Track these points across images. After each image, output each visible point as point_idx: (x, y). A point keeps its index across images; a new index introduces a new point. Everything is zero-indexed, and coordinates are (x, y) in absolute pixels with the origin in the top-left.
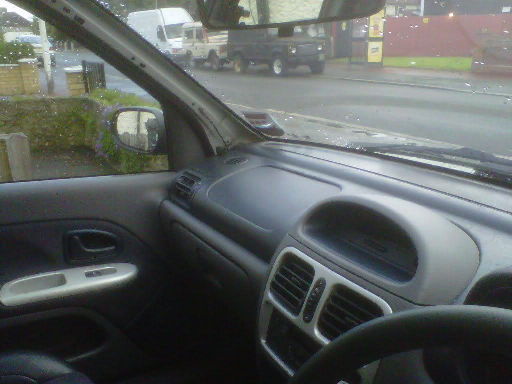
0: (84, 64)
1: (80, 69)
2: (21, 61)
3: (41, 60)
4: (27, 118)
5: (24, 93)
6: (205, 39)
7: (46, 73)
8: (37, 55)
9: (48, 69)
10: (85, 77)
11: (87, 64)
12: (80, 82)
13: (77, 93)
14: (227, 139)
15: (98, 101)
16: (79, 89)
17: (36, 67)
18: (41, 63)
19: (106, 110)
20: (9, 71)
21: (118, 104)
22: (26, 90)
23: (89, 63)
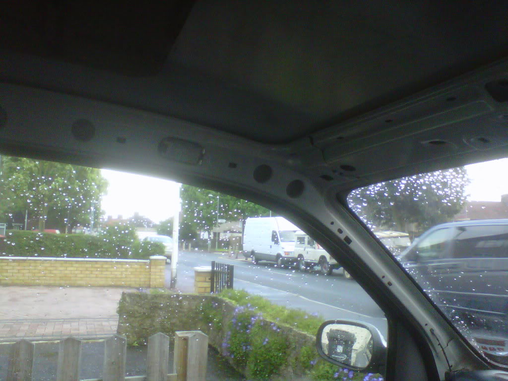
0: (213, 264)
1: (208, 268)
2: (152, 257)
3: (169, 257)
4: (159, 311)
5: (149, 287)
6: (315, 246)
7: (171, 270)
8: (166, 253)
9: (174, 265)
10: (213, 276)
11: (217, 264)
12: (207, 280)
13: (203, 290)
14: (452, 363)
15: (227, 300)
16: (205, 287)
17: (164, 263)
18: (168, 261)
19: (237, 310)
20: (141, 265)
21: (249, 305)
22: (151, 283)
23: (219, 264)
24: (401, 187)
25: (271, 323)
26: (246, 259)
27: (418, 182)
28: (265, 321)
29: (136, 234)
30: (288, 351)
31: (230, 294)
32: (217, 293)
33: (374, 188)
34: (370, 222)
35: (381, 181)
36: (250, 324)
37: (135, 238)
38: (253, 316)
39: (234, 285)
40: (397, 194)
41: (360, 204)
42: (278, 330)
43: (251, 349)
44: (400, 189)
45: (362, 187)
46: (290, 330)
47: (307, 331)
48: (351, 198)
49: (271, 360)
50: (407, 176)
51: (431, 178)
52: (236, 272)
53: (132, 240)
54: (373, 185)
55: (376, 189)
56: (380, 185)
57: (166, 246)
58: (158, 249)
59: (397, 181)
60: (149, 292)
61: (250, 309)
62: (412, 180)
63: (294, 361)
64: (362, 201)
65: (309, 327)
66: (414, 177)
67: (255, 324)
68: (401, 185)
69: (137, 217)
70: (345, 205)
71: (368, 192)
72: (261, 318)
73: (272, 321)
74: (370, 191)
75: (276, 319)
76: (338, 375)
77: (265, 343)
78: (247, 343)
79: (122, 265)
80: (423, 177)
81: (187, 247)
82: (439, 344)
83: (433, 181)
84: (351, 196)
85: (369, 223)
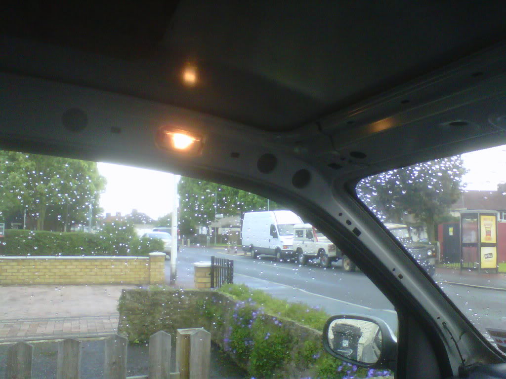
0: (213, 259)
1: (208, 264)
2: (151, 254)
3: (169, 253)
4: (160, 308)
5: (149, 283)
6: (314, 239)
7: (170, 266)
8: (165, 249)
9: (174, 261)
10: (213, 271)
11: (216, 259)
12: (207, 275)
13: (203, 286)
14: (465, 357)
15: (228, 295)
16: (205, 283)
17: (164, 260)
18: (168, 257)
19: (238, 305)
20: (140, 262)
21: (250, 300)
22: (151, 280)
23: (218, 259)
24: (415, 174)
25: (273, 317)
26: (246, 254)
27: (433, 168)
28: (266, 315)
29: (135, 231)
30: (291, 345)
31: (230, 289)
32: (217, 288)
33: (385, 177)
34: (380, 212)
35: (392, 169)
36: (251, 318)
37: (134, 235)
38: (254, 311)
39: (235, 280)
40: (410, 182)
41: (370, 193)
42: (280, 324)
43: (253, 344)
44: (414, 176)
45: (372, 175)
46: (292, 324)
47: (310, 325)
48: (360, 188)
49: (273, 354)
50: (421, 162)
51: (448, 163)
52: (235, 266)
53: (130, 237)
54: (384, 173)
55: (388, 177)
56: (391, 172)
57: (166, 242)
58: (157, 245)
59: (410, 168)
60: (149, 288)
61: (251, 304)
62: (426, 166)
63: (297, 355)
64: (372, 190)
65: (311, 320)
66: (429, 163)
67: (255, 319)
68: (414, 172)
69: (135, 213)
70: (354, 195)
71: (378, 181)
72: (263, 313)
73: (274, 315)
74: (381, 179)
75: (277, 313)
76: (342, 369)
77: (267, 338)
78: (249, 337)
79: (121, 262)
80: (439, 163)
81: (186, 243)
82: (452, 338)
83: (450, 167)
84: (360, 185)
85: (378, 213)
